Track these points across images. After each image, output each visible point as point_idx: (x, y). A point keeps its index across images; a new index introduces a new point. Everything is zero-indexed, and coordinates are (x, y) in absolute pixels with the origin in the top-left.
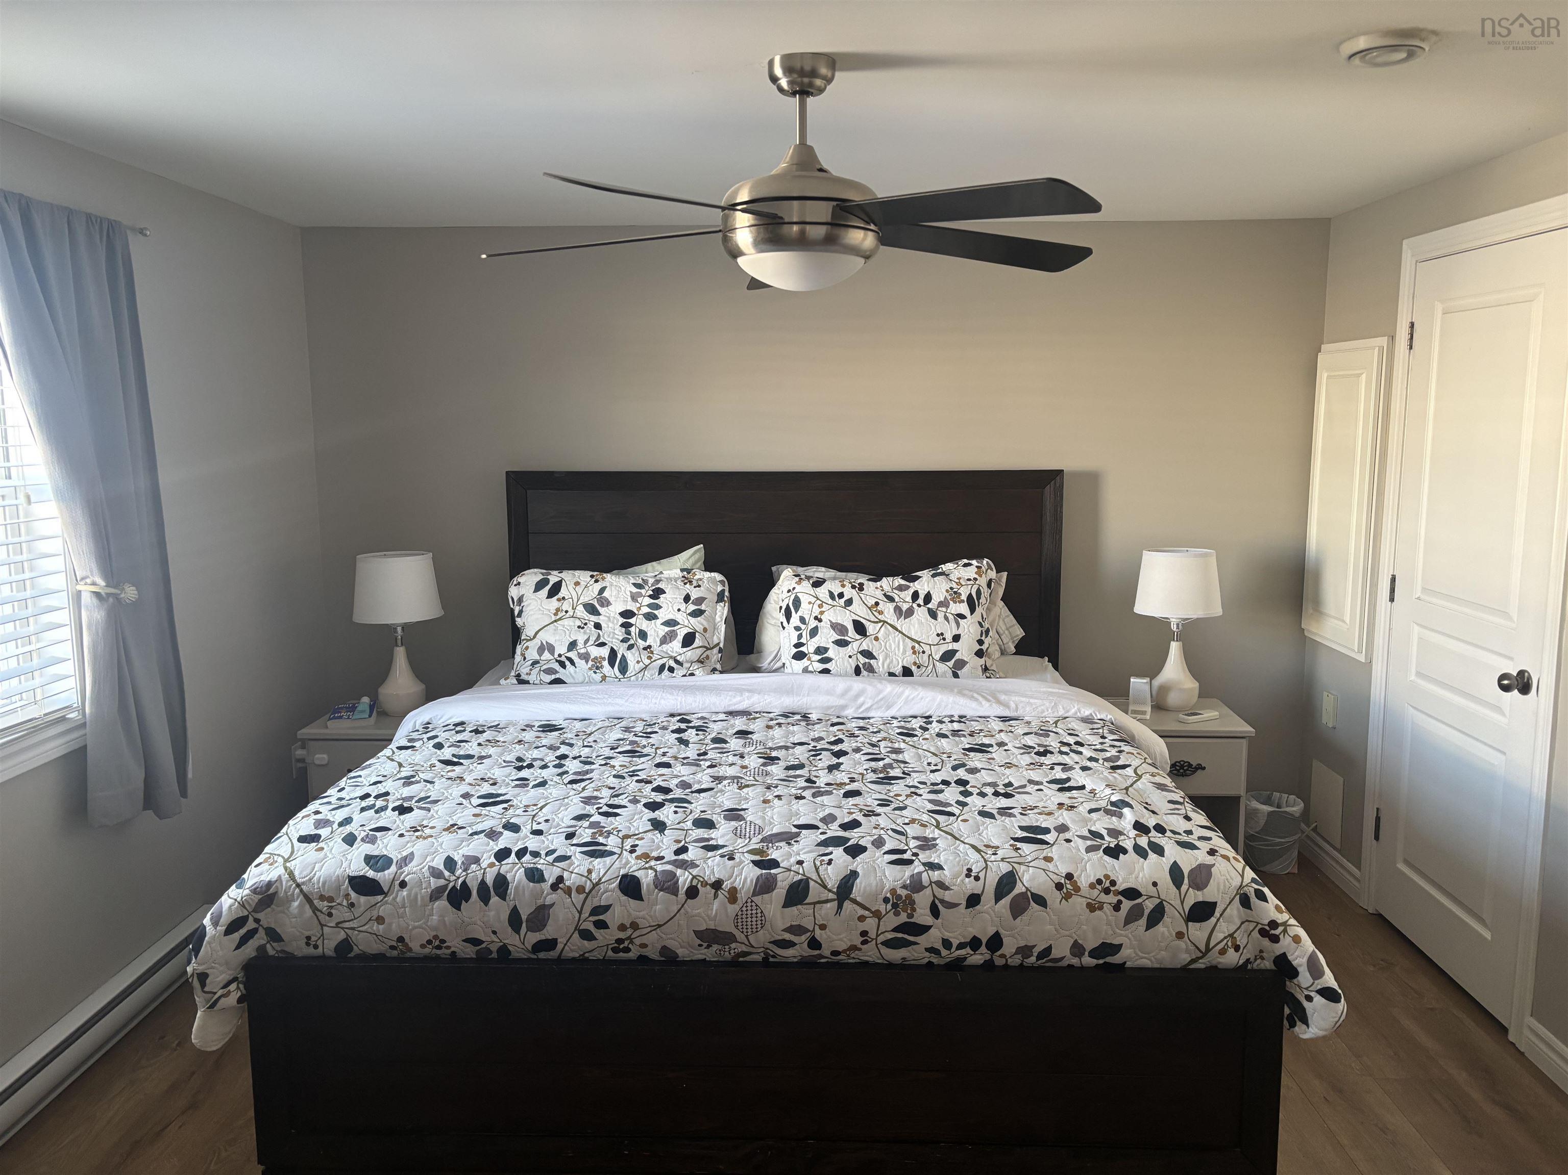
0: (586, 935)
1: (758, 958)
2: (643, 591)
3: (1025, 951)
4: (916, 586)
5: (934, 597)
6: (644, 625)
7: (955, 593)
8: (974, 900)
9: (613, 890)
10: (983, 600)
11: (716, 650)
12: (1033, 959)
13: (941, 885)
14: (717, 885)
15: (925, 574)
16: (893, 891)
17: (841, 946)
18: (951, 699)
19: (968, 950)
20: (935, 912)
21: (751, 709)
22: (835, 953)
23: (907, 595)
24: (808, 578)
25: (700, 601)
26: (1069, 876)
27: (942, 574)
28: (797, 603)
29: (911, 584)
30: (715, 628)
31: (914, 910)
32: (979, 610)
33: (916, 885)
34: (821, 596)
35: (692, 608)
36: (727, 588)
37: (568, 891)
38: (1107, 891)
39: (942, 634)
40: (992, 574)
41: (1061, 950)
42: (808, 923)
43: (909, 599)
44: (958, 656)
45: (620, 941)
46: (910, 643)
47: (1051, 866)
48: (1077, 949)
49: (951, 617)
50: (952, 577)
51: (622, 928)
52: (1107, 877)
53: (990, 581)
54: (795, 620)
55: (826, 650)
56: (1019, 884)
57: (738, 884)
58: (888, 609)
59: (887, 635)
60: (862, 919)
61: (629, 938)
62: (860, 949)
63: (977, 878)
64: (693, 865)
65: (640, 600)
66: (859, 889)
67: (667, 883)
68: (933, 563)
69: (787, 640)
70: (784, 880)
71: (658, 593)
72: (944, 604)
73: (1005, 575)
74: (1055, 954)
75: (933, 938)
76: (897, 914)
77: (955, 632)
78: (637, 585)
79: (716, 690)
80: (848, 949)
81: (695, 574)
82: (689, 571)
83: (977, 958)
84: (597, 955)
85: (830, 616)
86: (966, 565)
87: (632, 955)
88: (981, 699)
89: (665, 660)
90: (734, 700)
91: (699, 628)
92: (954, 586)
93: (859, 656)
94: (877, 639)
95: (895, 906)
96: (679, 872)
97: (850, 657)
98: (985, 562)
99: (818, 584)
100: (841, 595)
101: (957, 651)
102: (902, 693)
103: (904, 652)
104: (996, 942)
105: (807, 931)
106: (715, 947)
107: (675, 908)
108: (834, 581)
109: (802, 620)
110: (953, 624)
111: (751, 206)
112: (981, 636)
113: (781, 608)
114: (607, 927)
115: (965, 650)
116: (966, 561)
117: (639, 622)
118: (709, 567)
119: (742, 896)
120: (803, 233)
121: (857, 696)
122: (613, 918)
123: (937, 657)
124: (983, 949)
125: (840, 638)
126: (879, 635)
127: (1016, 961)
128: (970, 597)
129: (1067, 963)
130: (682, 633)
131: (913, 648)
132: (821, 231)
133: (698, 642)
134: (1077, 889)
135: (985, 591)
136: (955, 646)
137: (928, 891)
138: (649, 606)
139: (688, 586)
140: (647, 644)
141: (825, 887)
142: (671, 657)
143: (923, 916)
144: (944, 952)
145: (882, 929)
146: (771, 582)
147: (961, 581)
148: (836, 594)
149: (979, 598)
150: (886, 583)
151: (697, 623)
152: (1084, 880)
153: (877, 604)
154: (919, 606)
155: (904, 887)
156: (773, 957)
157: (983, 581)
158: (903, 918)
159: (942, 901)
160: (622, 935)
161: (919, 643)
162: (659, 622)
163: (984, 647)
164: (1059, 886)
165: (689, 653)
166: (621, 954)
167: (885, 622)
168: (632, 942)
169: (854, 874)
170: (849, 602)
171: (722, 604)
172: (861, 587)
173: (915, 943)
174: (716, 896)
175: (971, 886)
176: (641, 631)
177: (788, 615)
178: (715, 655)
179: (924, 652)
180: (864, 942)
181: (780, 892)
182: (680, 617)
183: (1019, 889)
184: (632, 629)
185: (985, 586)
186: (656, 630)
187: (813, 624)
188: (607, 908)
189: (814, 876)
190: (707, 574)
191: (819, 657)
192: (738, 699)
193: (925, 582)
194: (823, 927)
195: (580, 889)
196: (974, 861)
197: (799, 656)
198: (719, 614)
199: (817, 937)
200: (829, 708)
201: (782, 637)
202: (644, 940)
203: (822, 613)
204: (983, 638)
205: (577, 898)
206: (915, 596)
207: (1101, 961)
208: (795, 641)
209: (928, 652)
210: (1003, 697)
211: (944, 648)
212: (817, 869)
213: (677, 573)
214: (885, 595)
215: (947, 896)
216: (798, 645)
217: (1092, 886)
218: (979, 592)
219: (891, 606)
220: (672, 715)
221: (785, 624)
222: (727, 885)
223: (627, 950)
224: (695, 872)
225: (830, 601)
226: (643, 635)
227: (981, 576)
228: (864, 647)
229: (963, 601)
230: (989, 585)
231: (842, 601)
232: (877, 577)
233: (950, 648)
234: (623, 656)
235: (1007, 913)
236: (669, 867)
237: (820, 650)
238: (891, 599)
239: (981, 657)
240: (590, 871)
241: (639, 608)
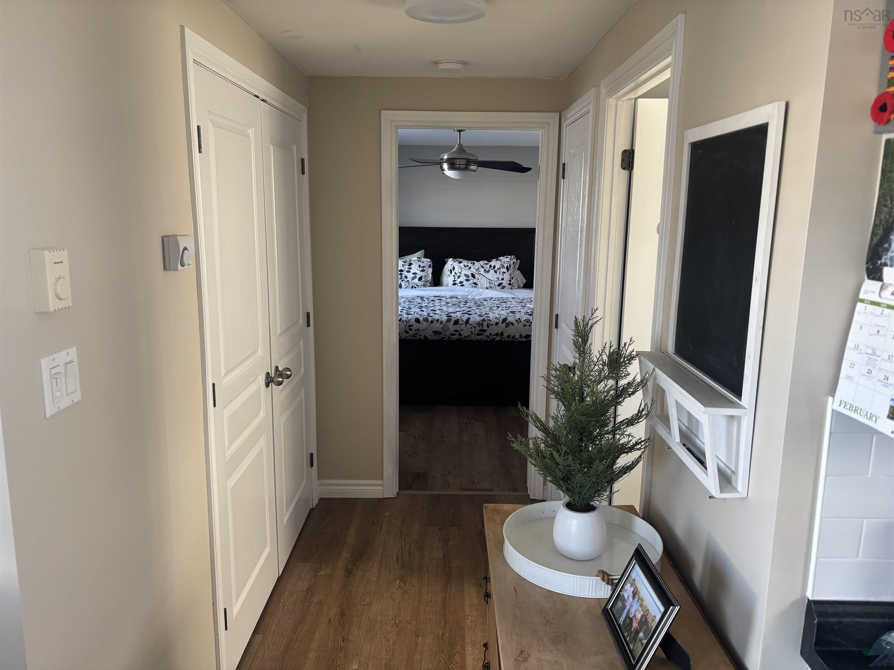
0: (407, 332)
1: (446, 339)
2: (406, 264)
3: (509, 336)
4: (491, 263)
5: (496, 267)
6: (406, 274)
7: (503, 265)
8: (497, 324)
9: (413, 321)
10: (511, 268)
11: (428, 282)
12: (511, 339)
13: (490, 320)
14: (438, 320)
15: (494, 260)
16: (478, 322)
17: (466, 335)
18: (499, 293)
19: (496, 336)
20: (488, 326)
21: (441, 296)
22: (465, 337)
23: (488, 266)
24: (457, 261)
25: (424, 267)
26: (519, 319)
27: (500, 260)
28: (454, 268)
29: (489, 263)
30: (428, 275)
31: (483, 326)
32: (510, 271)
33: (484, 320)
34: (461, 266)
35: (421, 269)
36: (432, 263)
37: (403, 321)
38: (528, 322)
39: (498, 278)
40: (515, 260)
41: (517, 336)
42: (459, 329)
43: (488, 267)
44: (503, 285)
45: (415, 334)
46: (488, 281)
47: (515, 317)
48: (521, 336)
49: (501, 273)
50: (502, 261)
51: (415, 330)
52: (528, 319)
53: (514, 262)
54: (453, 273)
55: (463, 282)
56: (507, 320)
57: (443, 320)
58: (482, 270)
59: (481, 278)
60: (471, 328)
61: (417, 333)
62: (471, 336)
63: (498, 319)
64: (432, 316)
65: (405, 266)
66: (470, 322)
67: (426, 320)
68: (497, 257)
69: (451, 280)
70: (453, 320)
71: (410, 264)
72: (499, 269)
73: (519, 261)
74: (516, 337)
75: (487, 333)
76: (479, 327)
77: (502, 277)
78: (404, 262)
79: (431, 290)
80: (468, 336)
81: (421, 259)
82: (420, 258)
83: (498, 339)
84: (409, 338)
85: (464, 272)
86: (507, 257)
87: (417, 338)
88: (507, 293)
89: (413, 285)
90: (436, 293)
91: (424, 275)
92: (503, 263)
93: (473, 284)
94: (478, 279)
95: (479, 325)
96: (429, 318)
97: (470, 284)
98: (512, 257)
99: (460, 262)
100: (467, 266)
101: (503, 283)
102: (485, 291)
103: (487, 283)
104: (502, 334)
105: (458, 331)
106: (437, 336)
107: (428, 326)
108: (465, 263)
109: (455, 273)
110: (502, 275)
111: (448, 161)
112: (510, 279)
113: (449, 270)
114: (412, 330)
115: (505, 283)
116: (507, 256)
117: (405, 273)
118: (425, 257)
119: (444, 323)
120: (459, 167)
121: (472, 292)
122: (413, 328)
123: (497, 285)
124: (499, 336)
125: (467, 278)
126: (479, 278)
127: (507, 340)
128: (507, 267)
129: (519, 340)
130: (418, 277)
131: (489, 282)
132: (464, 166)
133: (423, 279)
134: (521, 321)
135: (512, 266)
136: (502, 282)
137: (487, 321)
138: (408, 268)
139: (420, 262)
140: (408, 280)
141: (463, 321)
142: (415, 284)
143: (485, 327)
144: (490, 337)
145: (476, 331)
146: (445, 263)
147: (505, 262)
148: (466, 265)
149: (510, 267)
150: (482, 263)
151: (423, 274)
152: (522, 320)
153: (479, 268)
154: (491, 269)
155: (481, 321)
156: (450, 338)
157: (512, 262)
158: (481, 328)
159: (490, 324)
160: (415, 332)
161: (491, 280)
162: (411, 273)
163: (511, 282)
164: (517, 321)
165: (420, 283)
166: (415, 338)
167: (481, 274)
168: (417, 334)
169: (470, 318)
170: (470, 268)
171: (430, 268)
172: (474, 264)
173: (484, 334)
174: (437, 323)
175: (496, 321)
176: (405, 276)
177: (451, 272)
178: (428, 284)
179: (492, 283)
180: (472, 334)
181: (452, 322)
182: (418, 272)
183: (507, 321)
184: (403, 275)
185: (512, 264)
186: (410, 276)
187: (459, 274)
188: (412, 325)
189: (460, 319)
190: (425, 259)
191: (460, 284)
192: (437, 292)
193: (494, 263)
194: (462, 330)
195: (406, 321)
196: (498, 316)
197: (454, 284)
198: (429, 271)
199: (461, 333)
200: (464, 295)
201: (449, 279)
202: (420, 333)
203: (461, 271)
204: (511, 280)
205: (405, 323)
206: (490, 266)
207: (527, 340)
208: (453, 280)
209: (494, 283)
210: (514, 293)
211: (499, 282)
212: (461, 317)
213: (415, 258)
214: (481, 266)
215: (491, 323)
216: (454, 281)
217: (524, 321)
218: (510, 266)
219: (483, 269)
220: (418, 297)
221: (450, 275)
222: (440, 320)
223: (416, 336)
224: (432, 317)
225: (464, 268)
226: (406, 277)
227: (511, 261)
228: (474, 281)
229: (505, 268)
230: (513, 264)
231: (468, 268)
232: (478, 261)
233: (501, 282)
234: (400, 283)
235: (504, 327)
236: (427, 317)
237: (461, 282)
238: (483, 267)
239: (510, 285)
240: (408, 317)
241: (405, 269)
